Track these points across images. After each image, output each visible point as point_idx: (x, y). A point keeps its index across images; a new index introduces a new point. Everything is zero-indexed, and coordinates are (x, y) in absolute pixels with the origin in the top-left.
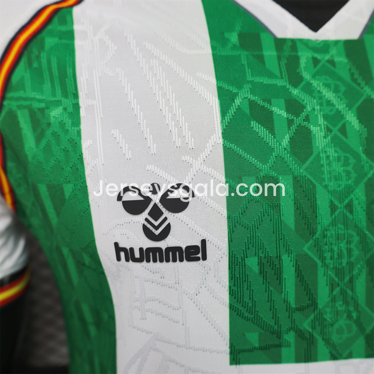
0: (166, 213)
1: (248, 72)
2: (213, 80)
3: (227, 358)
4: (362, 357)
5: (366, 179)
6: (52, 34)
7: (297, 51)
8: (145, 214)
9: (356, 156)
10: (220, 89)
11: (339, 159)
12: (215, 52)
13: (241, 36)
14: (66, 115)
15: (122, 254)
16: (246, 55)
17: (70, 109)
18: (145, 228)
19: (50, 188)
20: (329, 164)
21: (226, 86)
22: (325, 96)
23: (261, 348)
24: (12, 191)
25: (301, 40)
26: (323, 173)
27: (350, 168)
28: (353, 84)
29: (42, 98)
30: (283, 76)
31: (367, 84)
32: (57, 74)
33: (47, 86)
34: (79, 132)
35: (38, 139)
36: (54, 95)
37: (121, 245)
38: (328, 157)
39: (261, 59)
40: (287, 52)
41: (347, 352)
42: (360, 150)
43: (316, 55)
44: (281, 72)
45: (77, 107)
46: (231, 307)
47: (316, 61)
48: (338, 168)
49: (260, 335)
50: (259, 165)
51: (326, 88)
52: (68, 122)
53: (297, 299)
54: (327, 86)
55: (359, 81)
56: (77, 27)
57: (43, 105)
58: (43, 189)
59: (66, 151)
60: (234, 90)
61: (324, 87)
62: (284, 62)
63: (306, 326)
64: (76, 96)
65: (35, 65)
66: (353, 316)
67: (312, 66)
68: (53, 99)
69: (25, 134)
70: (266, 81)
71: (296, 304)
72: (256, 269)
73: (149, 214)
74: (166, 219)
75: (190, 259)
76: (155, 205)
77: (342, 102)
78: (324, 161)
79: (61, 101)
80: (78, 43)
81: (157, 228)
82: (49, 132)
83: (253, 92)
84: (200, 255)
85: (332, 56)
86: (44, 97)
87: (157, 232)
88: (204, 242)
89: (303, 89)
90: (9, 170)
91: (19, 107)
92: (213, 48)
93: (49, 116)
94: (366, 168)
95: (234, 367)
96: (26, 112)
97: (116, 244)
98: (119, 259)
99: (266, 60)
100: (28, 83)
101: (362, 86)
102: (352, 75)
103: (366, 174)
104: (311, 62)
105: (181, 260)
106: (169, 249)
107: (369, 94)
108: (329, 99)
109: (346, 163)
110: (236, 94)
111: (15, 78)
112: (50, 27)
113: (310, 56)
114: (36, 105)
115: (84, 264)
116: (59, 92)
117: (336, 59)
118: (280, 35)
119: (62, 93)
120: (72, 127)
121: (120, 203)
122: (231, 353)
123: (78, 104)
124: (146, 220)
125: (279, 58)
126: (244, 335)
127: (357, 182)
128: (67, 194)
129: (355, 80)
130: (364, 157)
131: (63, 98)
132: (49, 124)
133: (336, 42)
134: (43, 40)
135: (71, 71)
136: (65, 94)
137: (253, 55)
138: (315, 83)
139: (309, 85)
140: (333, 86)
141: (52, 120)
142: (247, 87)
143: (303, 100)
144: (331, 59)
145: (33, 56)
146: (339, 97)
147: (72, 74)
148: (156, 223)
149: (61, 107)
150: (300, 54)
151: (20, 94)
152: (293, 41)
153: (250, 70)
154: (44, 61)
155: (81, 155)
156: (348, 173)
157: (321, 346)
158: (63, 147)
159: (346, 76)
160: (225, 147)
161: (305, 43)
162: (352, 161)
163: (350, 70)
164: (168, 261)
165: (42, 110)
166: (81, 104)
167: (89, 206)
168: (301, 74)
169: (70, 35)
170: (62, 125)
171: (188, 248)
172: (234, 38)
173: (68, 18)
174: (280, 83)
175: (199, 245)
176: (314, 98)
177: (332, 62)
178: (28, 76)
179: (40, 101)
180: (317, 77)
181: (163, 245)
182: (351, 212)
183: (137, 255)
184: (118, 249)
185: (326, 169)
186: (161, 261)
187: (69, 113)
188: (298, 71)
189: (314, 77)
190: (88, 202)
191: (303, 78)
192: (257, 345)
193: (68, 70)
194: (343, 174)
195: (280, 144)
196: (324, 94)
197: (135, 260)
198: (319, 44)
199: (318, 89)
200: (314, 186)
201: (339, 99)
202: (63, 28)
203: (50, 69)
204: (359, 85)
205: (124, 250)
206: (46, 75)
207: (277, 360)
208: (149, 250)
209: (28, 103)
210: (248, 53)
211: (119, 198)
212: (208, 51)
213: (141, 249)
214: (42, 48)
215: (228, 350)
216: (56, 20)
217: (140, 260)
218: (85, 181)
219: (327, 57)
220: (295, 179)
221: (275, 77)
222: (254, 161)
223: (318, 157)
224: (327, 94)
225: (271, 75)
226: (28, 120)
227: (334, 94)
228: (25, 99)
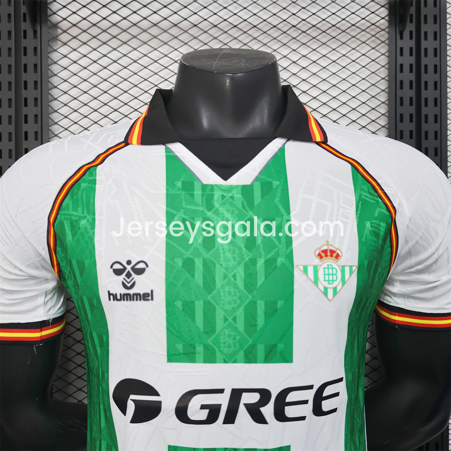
0: (134, 275)
1: (184, 203)
2: (164, 207)
3: (165, 358)
4: (243, 363)
5: (244, 262)
6: (85, 182)
7: (213, 192)
8: (123, 276)
9: (240, 248)
10: (167, 212)
11: (230, 250)
12: (168, 192)
13: (183, 183)
14: (88, 224)
15: (112, 297)
16: (185, 193)
17: (90, 221)
18: (123, 283)
19: (78, 262)
20: (224, 253)
21: (170, 210)
22: (225, 216)
23: (184, 354)
24: (58, 264)
25: (217, 185)
26: (220, 257)
27: (235, 255)
28: (243, 210)
29: (77, 215)
30: (203, 205)
31: (250, 209)
32: (85, 203)
33: (80, 209)
34: (94, 233)
35: (74, 236)
36: (83, 213)
37: (111, 292)
38: (223, 249)
39: (192, 195)
40: (208, 192)
41: (234, 359)
42: (242, 246)
43: (224, 194)
44: (202, 203)
45: (94, 220)
46: (167, 329)
47: (223, 197)
48: (229, 255)
49: (184, 346)
50: (184, 252)
51: (227, 212)
52: (89, 227)
53: (204, 327)
54: (228, 211)
55: (246, 208)
56: (98, 178)
57: (77, 218)
58: (74, 262)
59: (87, 242)
60: (175, 212)
61: (225, 211)
62: (205, 197)
63: (210, 341)
64: (94, 214)
65: (75, 197)
66: (236, 339)
67: (221, 199)
68: (82, 215)
69: (67, 233)
70: (193, 208)
71: (204, 329)
72: (181, 308)
73: (126, 275)
74: (133, 278)
75: (144, 300)
76: (129, 272)
77: (235, 220)
78: (221, 251)
79: (86, 216)
80: (97, 186)
81: (129, 283)
82: (79, 232)
83: (185, 214)
84: (150, 298)
85: (233, 194)
86: (78, 214)
87: (129, 285)
88: (152, 291)
89: (214, 213)
90: (57, 252)
91: (65, 219)
92: (167, 190)
93: (80, 223)
94: (245, 255)
95: (169, 363)
96: (69, 222)
97: (109, 292)
98: (110, 300)
99: (195, 195)
100: (71, 207)
101: (248, 211)
102: (243, 204)
103: (245, 259)
104: (221, 197)
105: (140, 300)
106: (134, 294)
107: (251, 215)
108: (227, 218)
109: (234, 253)
110: (176, 215)
111: (64, 204)
112: (84, 177)
113: (220, 194)
114: (74, 218)
115: (94, 306)
116: (86, 212)
117: (235, 196)
118: (205, 182)
119: (87, 212)
120: (90, 230)
121: (112, 270)
122: (168, 356)
123: (95, 218)
124: (124, 279)
125: (203, 195)
126: (175, 345)
127: (239, 264)
128: (86, 265)
129: (244, 207)
130: (244, 249)
131: (87, 215)
132: (79, 228)
133: (237, 186)
134: (80, 184)
135: (92, 201)
136: (89, 213)
137: (188, 194)
138: (221, 209)
139: (217, 210)
140: (231, 211)
141: (81, 226)
142: (182, 211)
143: (213, 218)
144: (232, 196)
145: (74, 193)
146: (233, 217)
147: (92, 203)
148: (129, 280)
149: (86, 220)
150: (215, 193)
151: (67, 212)
152: (212, 186)
153: (185, 202)
154: (79, 196)
155: (94, 245)
156: (234, 258)
157: (218, 355)
158: (85, 240)
159: (240, 206)
160: (166, 242)
161: (219, 187)
162: (237, 251)
163: (242, 201)
164: (133, 300)
165: (76, 221)
166: (96, 218)
167: (96, 271)
168: (213, 204)
169: (94, 182)
170: (86, 228)
171: (144, 294)
172: (179, 184)
173: (94, 173)
174: (201, 209)
175: (150, 292)
176: (219, 217)
177: (232, 197)
178: (71, 203)
179: (75, 216)
180: (222, 206)
181: (131, 292)
182: (235, 280)
183: (119, 297)
184: (110, 294)
185: (222, 255)
186: (130, 300)
187: (90, 223)
188: (212, 202)
189: (221, 206)
190: (96, 269)
191: (215, 206)
192: (182, 352)
193: (91, 200)
194: (232, 259)
195: (197, 241)
196: (225, 214)
197: (118, 300)
198: (227, 187)
199: (222, 212)
200: (215, 264)
201: (233, 218)
202: (91, 178)
203: (82, 200)
204: (246, 210)
205: (112, 294)
206: (80, 203)
207: (193, 361)
208: (124, 295)
209: (70, 217)
210: (185, 192)
211: (111, 267)
212: (164, 191)
213: (121, 294)
214: (79, 188)
215: (166, 354)
216: (87, 173)
217: (120, 300)
218: (95, 258)
219: (230, 195)
220: (204, 260)
221: (199, 206)
222: (181, 250)
223: (218, 249)
224: (227, 215)
225: (196, 205)
226: (69, 225)
227: (231, 215)
228: (69, 215)
